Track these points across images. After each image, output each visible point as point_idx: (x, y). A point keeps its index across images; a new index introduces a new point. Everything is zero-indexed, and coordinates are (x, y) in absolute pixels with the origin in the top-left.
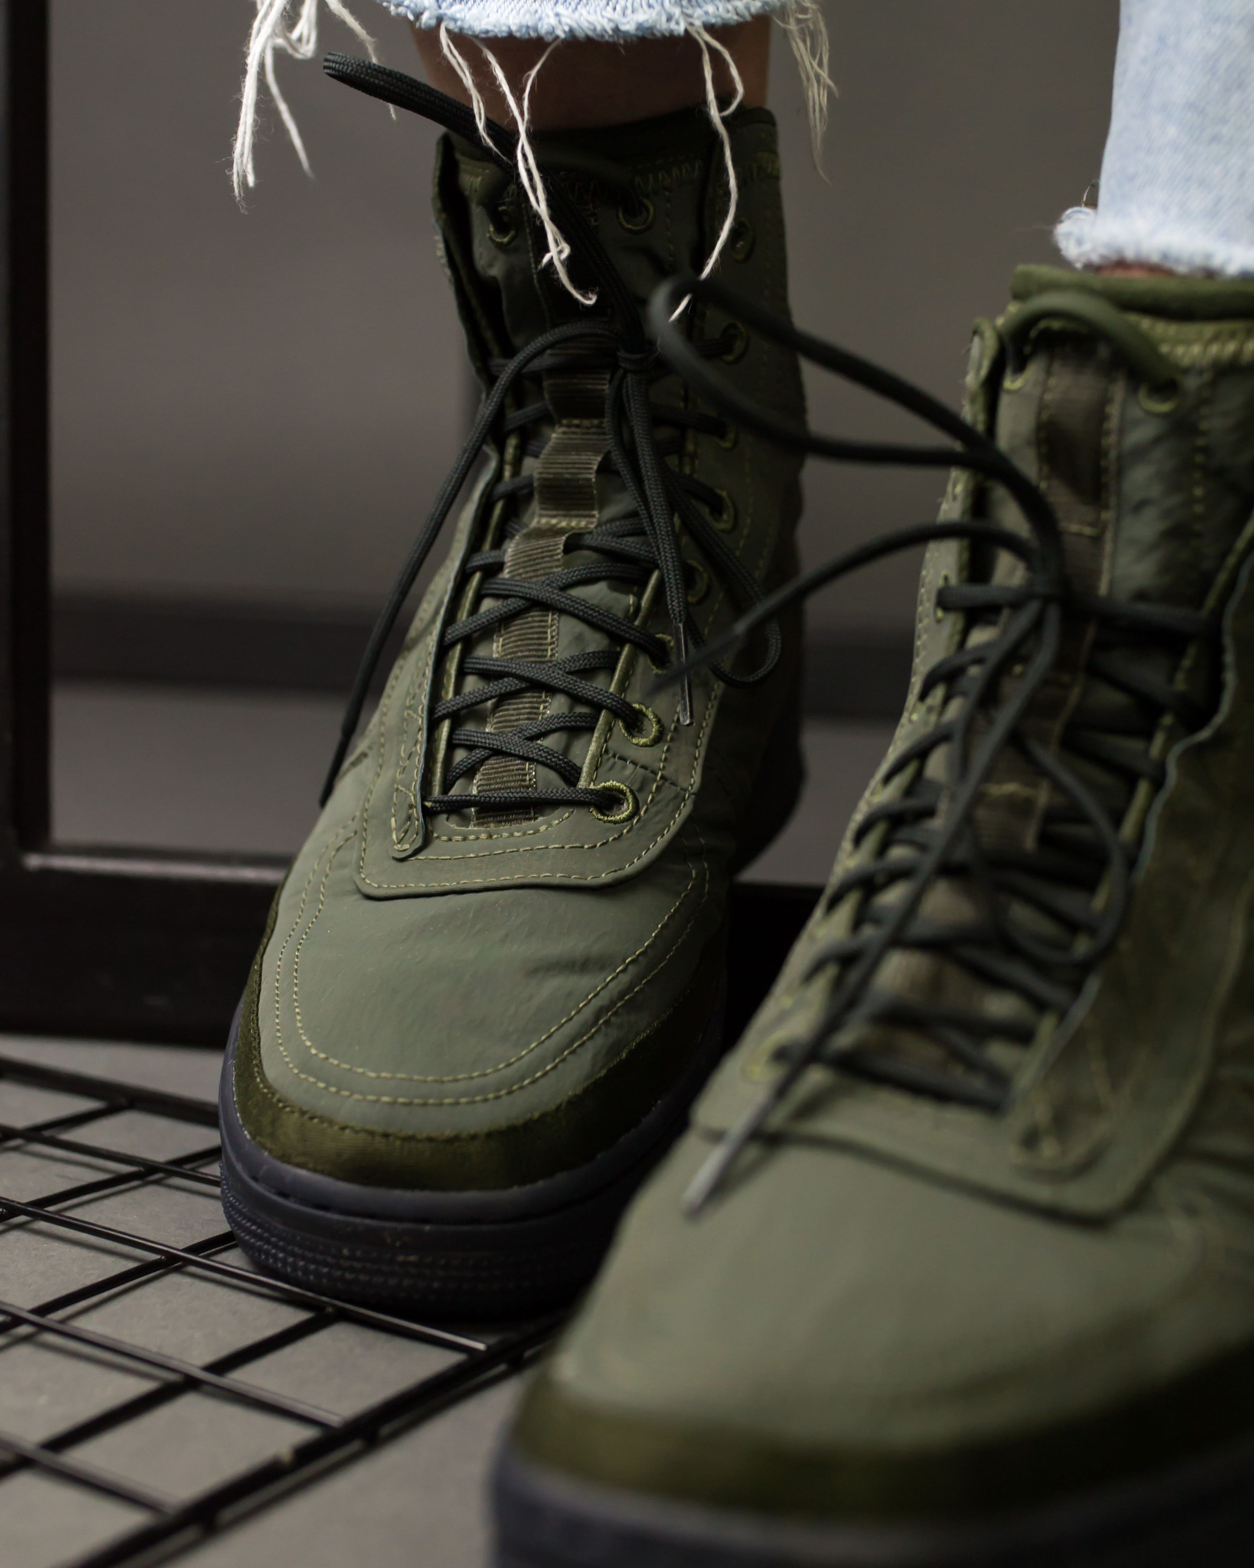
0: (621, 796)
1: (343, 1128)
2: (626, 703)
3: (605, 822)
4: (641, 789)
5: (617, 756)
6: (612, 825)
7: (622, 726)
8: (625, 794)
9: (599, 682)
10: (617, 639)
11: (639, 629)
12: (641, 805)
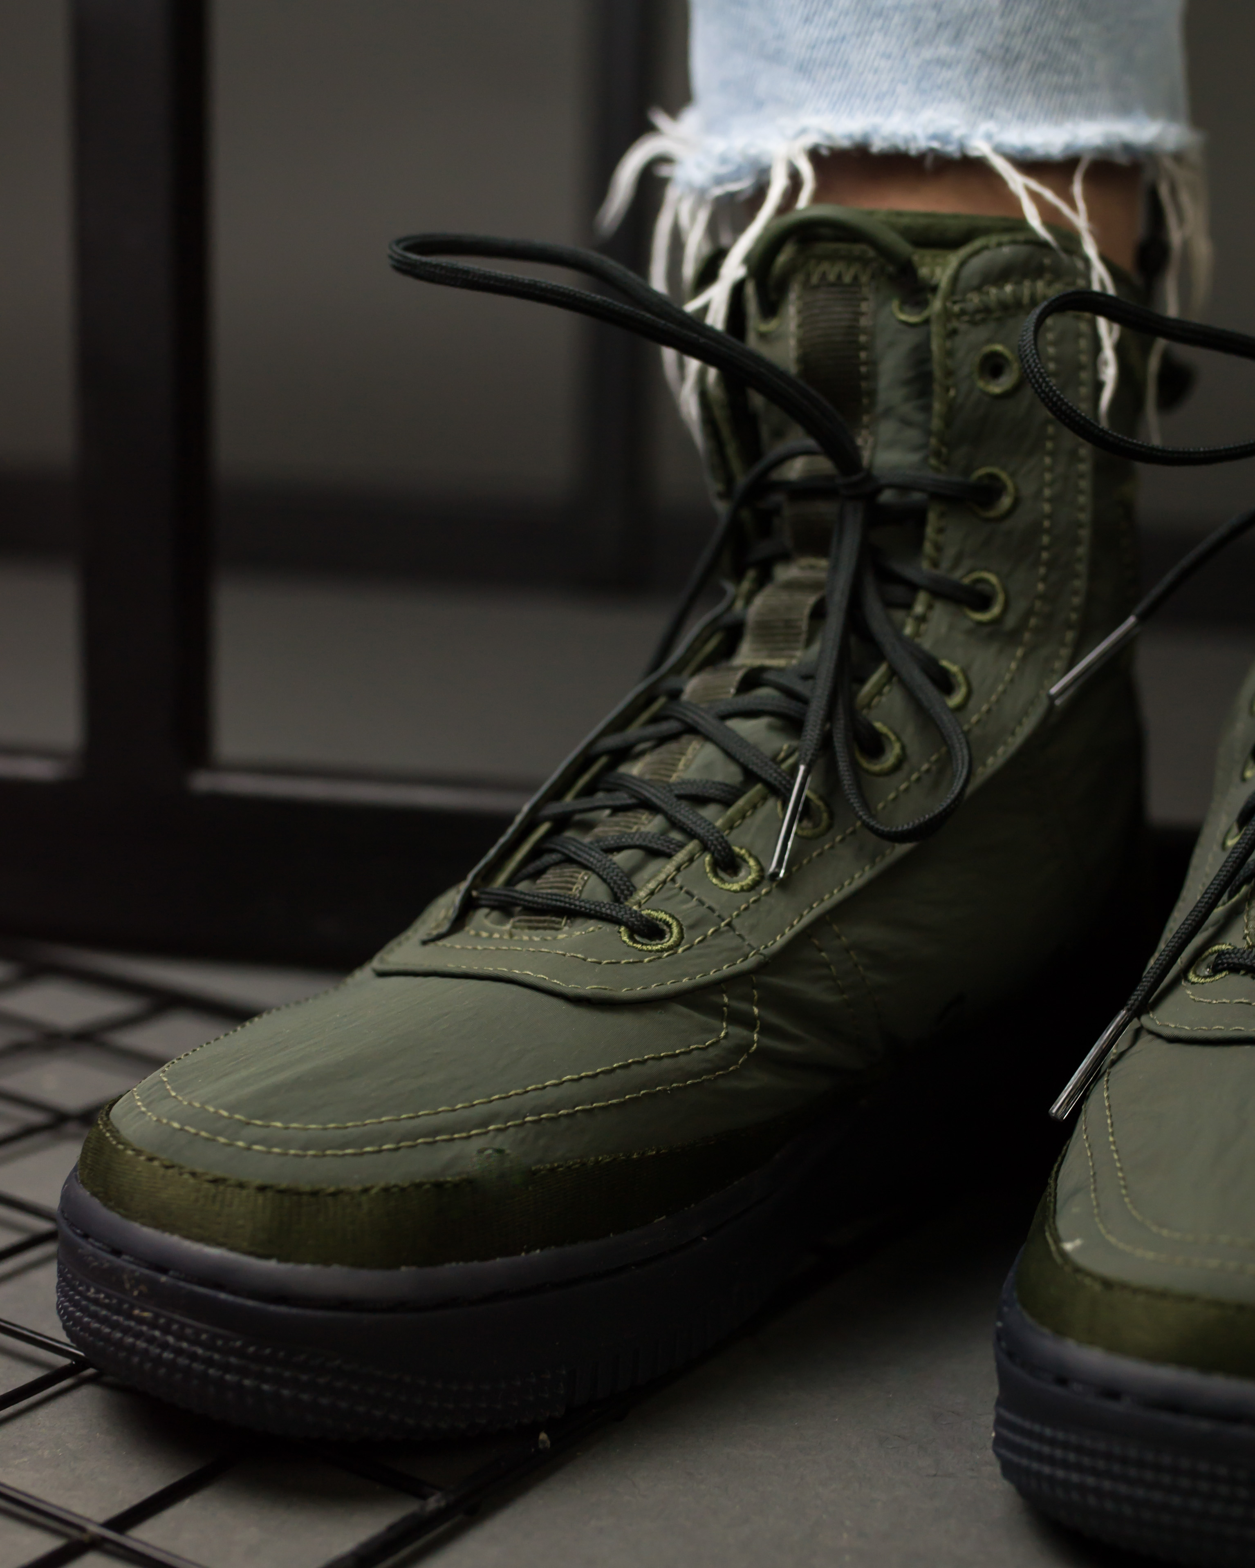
0: (665, 928)
1: (151, 1159)
2: (726, 842)
3: (629, 946)
4: (692, 927)
5: (684, 889)
6: (636, 951)
7: (709, 861)
8: (669, 926)
9: (709, 812)
10: (750, 777)
11: (784, 774)
12: (683, 942)
